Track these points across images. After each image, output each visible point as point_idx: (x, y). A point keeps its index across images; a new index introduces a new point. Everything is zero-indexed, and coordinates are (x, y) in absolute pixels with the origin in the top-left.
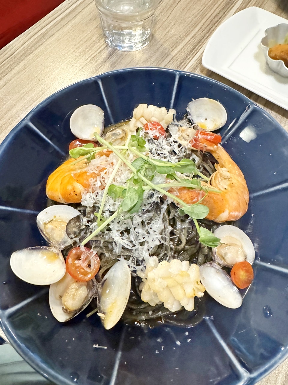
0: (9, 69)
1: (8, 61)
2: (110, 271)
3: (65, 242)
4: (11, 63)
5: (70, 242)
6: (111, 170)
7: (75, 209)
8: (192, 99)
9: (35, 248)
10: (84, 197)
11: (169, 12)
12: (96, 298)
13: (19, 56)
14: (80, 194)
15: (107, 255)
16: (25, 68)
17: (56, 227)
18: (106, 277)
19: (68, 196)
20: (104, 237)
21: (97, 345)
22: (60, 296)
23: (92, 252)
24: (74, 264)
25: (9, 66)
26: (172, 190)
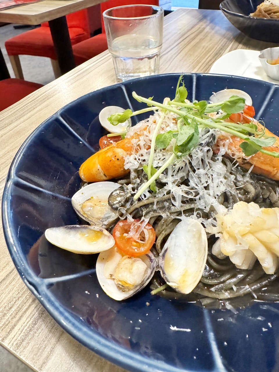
0: (32, 109)
1: (30, 104)
2: (170, 238)
3: (108, 218)
4: (34, 104)
5: (114, 216)
6: (154, 126)
7: (116, 183)
8: (213, 93)
9: (73, 227)
10: (127, 160)
11: (169, 63)
12: (159, 272)
13: (41, 99)
14: (123, 158)
15: (164, 215)
16: (47, 106)
17: (95, 205)
18: (166, 246)
19: (109, 164)
20: (157, 196)
21: (175, 327)
22: (110, 275)
23: (144, 220)
24: (122, 237)
25: (32, 107)
26: (225, 138)
